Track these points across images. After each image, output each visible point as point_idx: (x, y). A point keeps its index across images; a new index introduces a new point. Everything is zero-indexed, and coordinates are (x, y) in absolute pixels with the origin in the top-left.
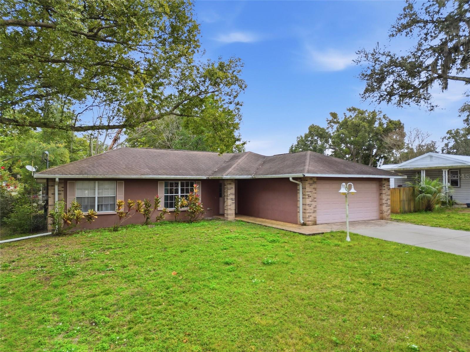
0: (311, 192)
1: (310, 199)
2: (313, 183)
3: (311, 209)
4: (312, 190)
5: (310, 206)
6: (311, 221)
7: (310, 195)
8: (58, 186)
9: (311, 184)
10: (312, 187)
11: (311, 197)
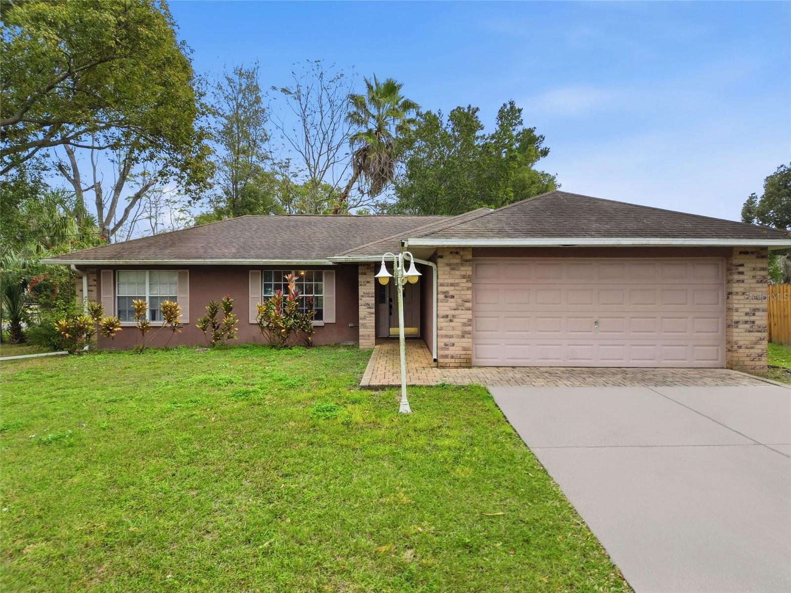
0: (452, 285)
1: (452, 303)
2: (462, 265)
3: (453, 328)
4: (457, 281)
5: (451, 321)
6: (452, 357)
7: (451, 293)
8: (88, 279)
9: (453, 267)
10: (457, 272)
11: (453, 297)
